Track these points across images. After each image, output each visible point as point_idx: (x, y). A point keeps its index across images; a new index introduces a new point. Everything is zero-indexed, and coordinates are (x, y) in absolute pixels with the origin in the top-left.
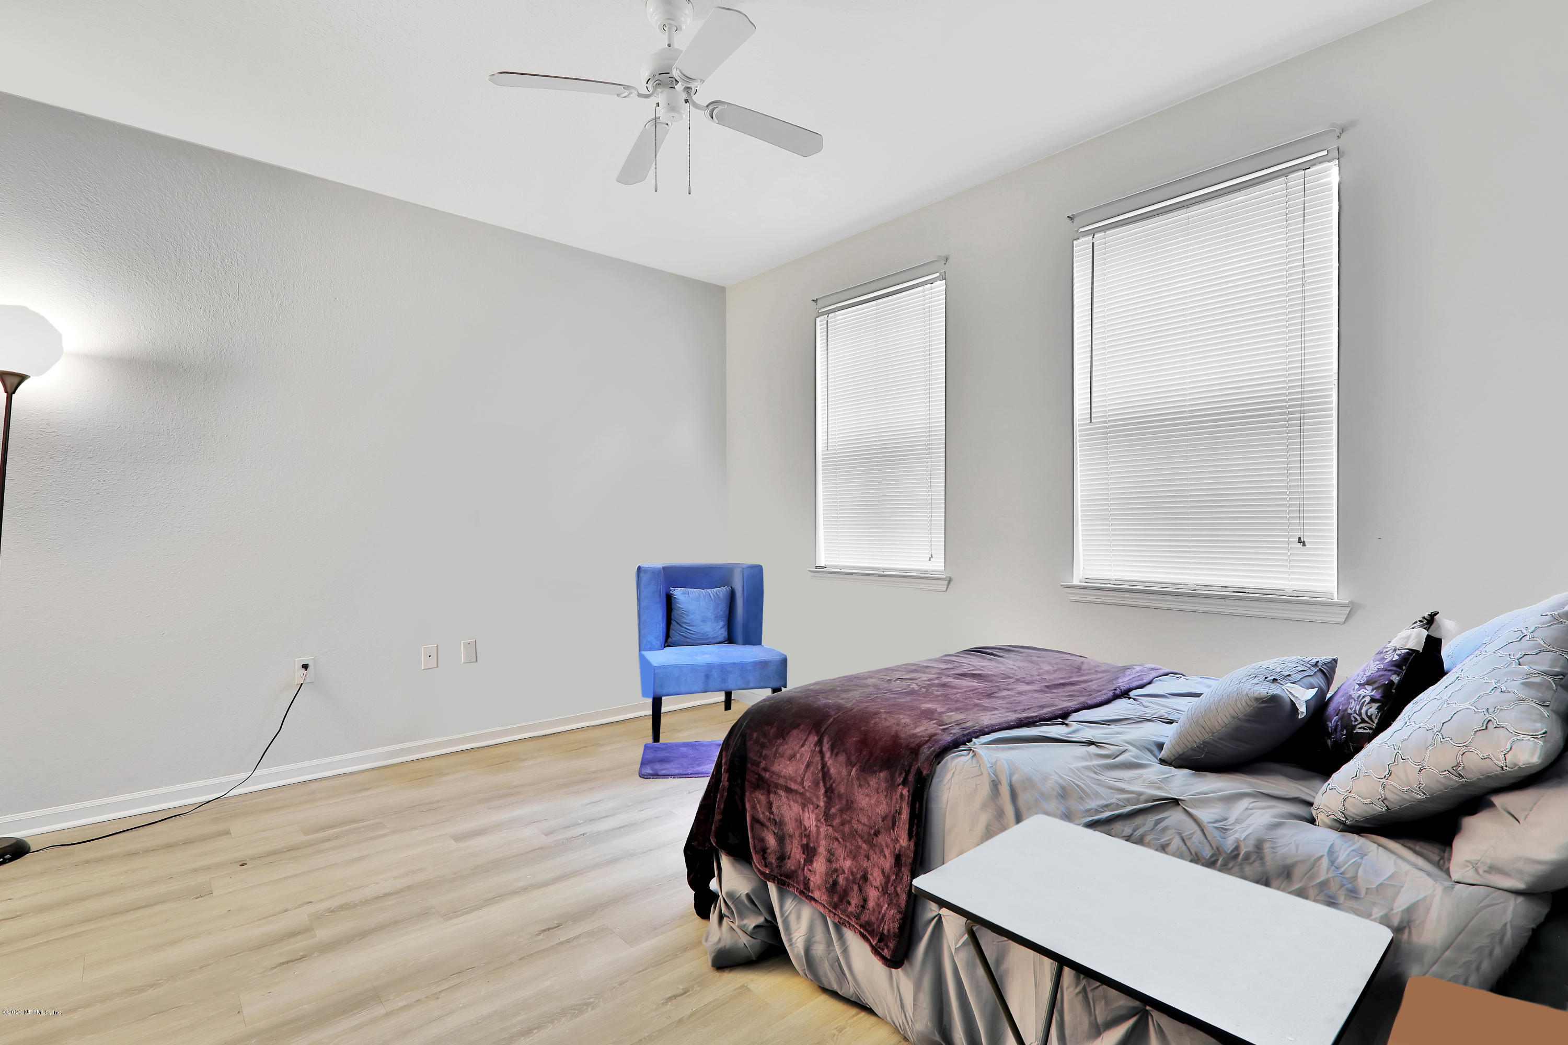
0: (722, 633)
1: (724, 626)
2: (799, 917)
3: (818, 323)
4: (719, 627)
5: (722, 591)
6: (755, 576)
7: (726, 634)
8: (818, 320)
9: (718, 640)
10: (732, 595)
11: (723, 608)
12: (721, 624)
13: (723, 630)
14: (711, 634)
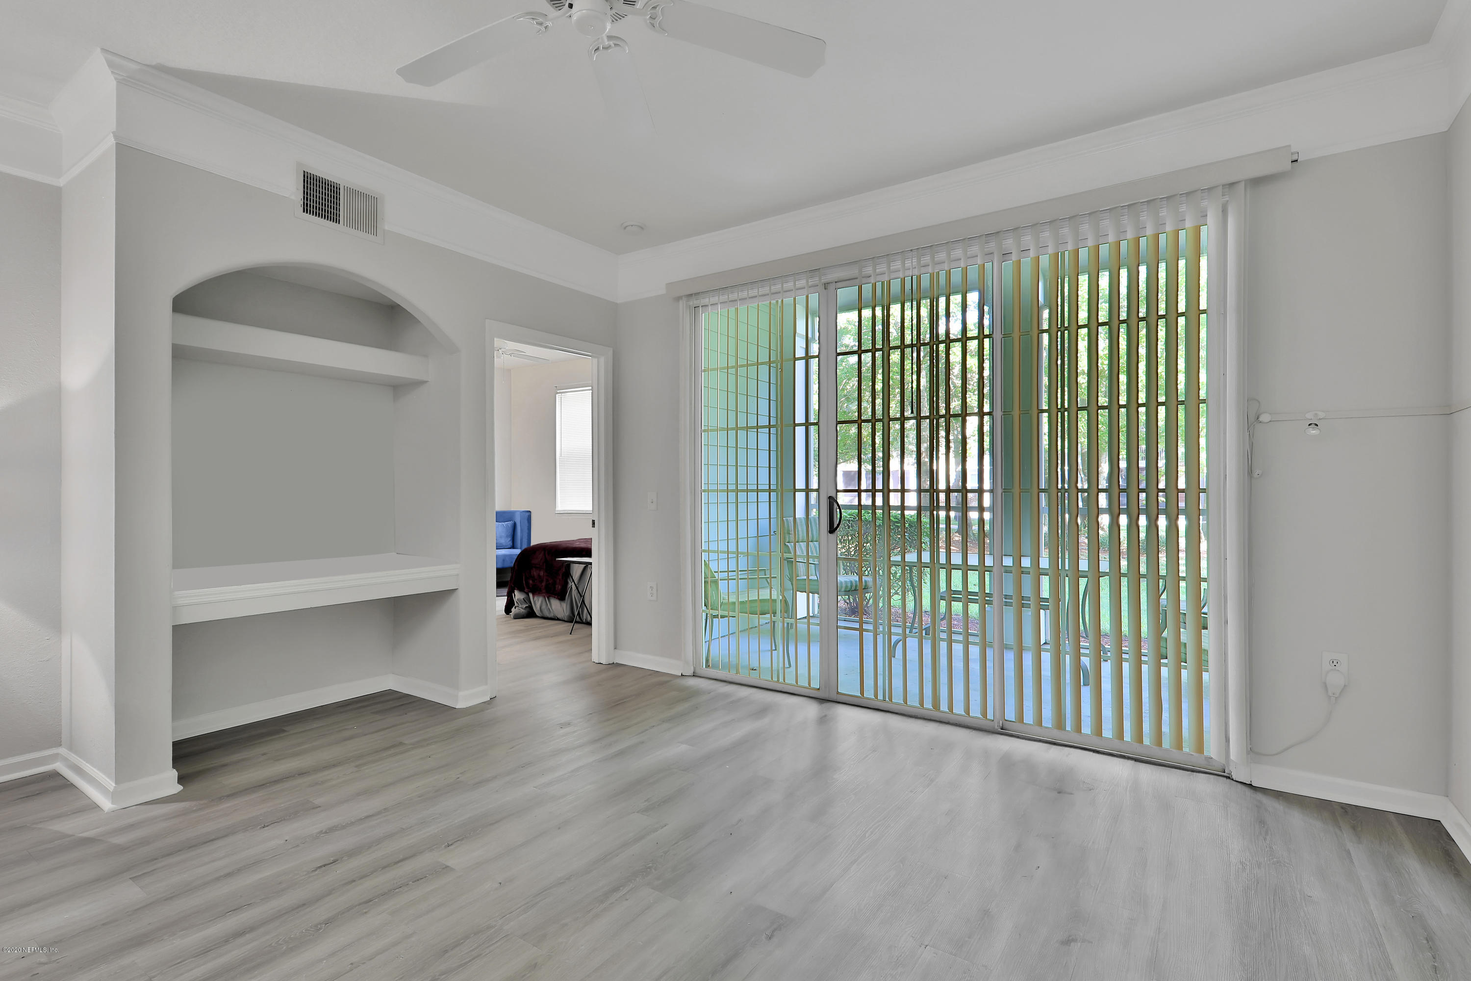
0: (510, 544)
1: (511, 540)
2: (538, 600)
3: (557, 397)
4: (508, 540)
5: (510, 523)
6: (528, 516)
7: (512, 544)
8: (557, 395)
9: (508, 547)
10: (514, 526)
11: (510, 530)
12: (510, 539)
13: (510, 542)
14: (504, 544)
